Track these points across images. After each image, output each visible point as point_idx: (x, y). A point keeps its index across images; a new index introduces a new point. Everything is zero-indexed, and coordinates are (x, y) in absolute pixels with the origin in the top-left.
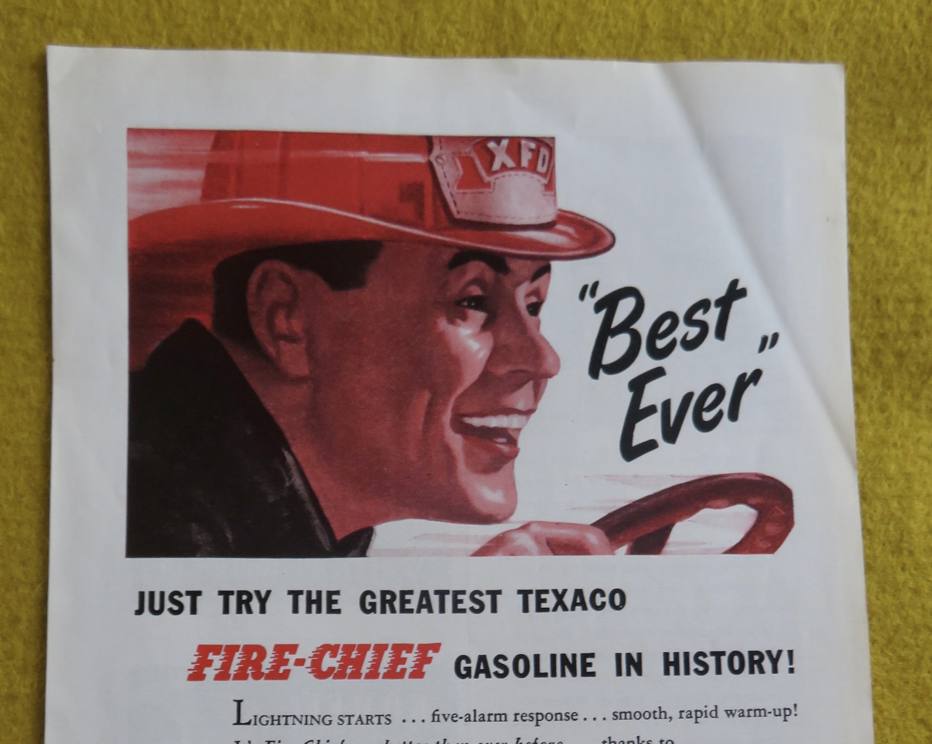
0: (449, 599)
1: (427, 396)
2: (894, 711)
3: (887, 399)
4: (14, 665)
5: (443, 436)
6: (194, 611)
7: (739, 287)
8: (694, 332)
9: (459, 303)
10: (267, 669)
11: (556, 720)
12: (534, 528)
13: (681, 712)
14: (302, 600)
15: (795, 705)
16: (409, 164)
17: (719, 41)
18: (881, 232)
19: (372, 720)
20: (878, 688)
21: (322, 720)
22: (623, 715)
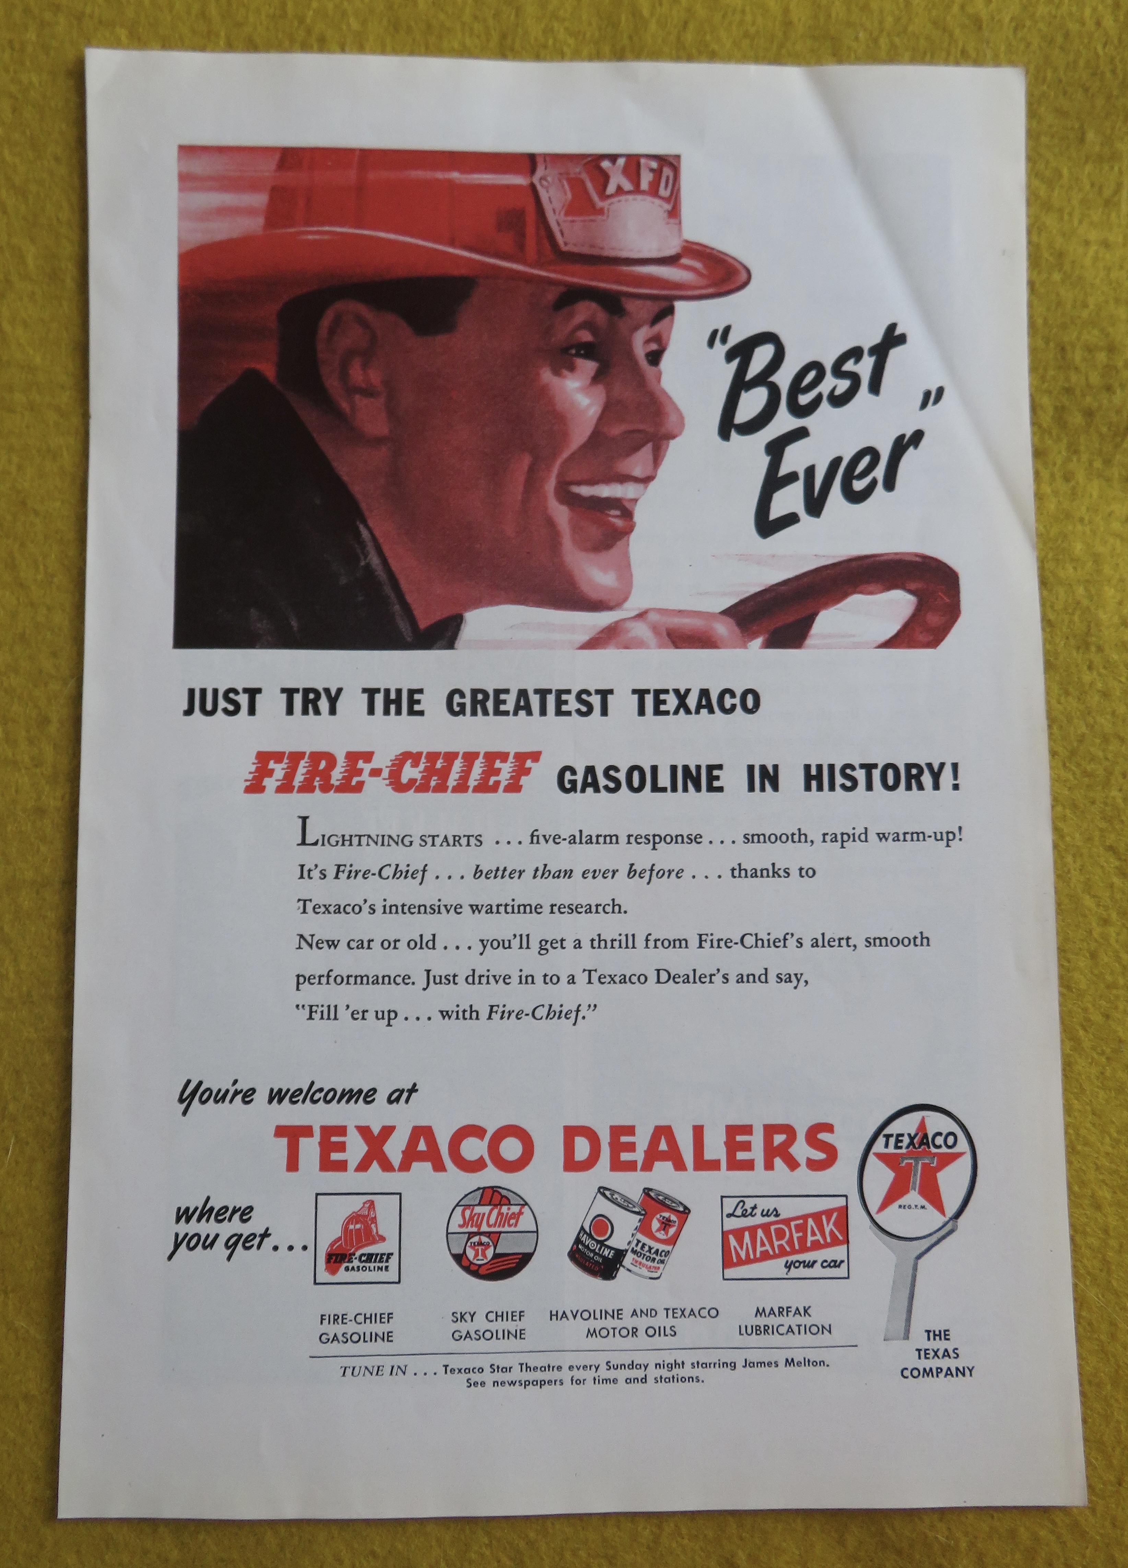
0: (551, 699)
1: (527, 460)
2: (1077, 836)
3: (1072, 466)
4: (42, 774)
5: (546, 508)
6: (252, 711)
7: (898, 332)
8: (843, 385)
9: (565, 350)
10: (337, 780)
11: (677, 842)
12: (653, 617)
13: (824, 835)
14: (379, 699)
15: (960, 828)
16: (508, 187)
17: (876, 41)
18: (1067, 267)
19: (460, 841)
20: (1059, 808)
21: (401, 841)
22: (756, 838)
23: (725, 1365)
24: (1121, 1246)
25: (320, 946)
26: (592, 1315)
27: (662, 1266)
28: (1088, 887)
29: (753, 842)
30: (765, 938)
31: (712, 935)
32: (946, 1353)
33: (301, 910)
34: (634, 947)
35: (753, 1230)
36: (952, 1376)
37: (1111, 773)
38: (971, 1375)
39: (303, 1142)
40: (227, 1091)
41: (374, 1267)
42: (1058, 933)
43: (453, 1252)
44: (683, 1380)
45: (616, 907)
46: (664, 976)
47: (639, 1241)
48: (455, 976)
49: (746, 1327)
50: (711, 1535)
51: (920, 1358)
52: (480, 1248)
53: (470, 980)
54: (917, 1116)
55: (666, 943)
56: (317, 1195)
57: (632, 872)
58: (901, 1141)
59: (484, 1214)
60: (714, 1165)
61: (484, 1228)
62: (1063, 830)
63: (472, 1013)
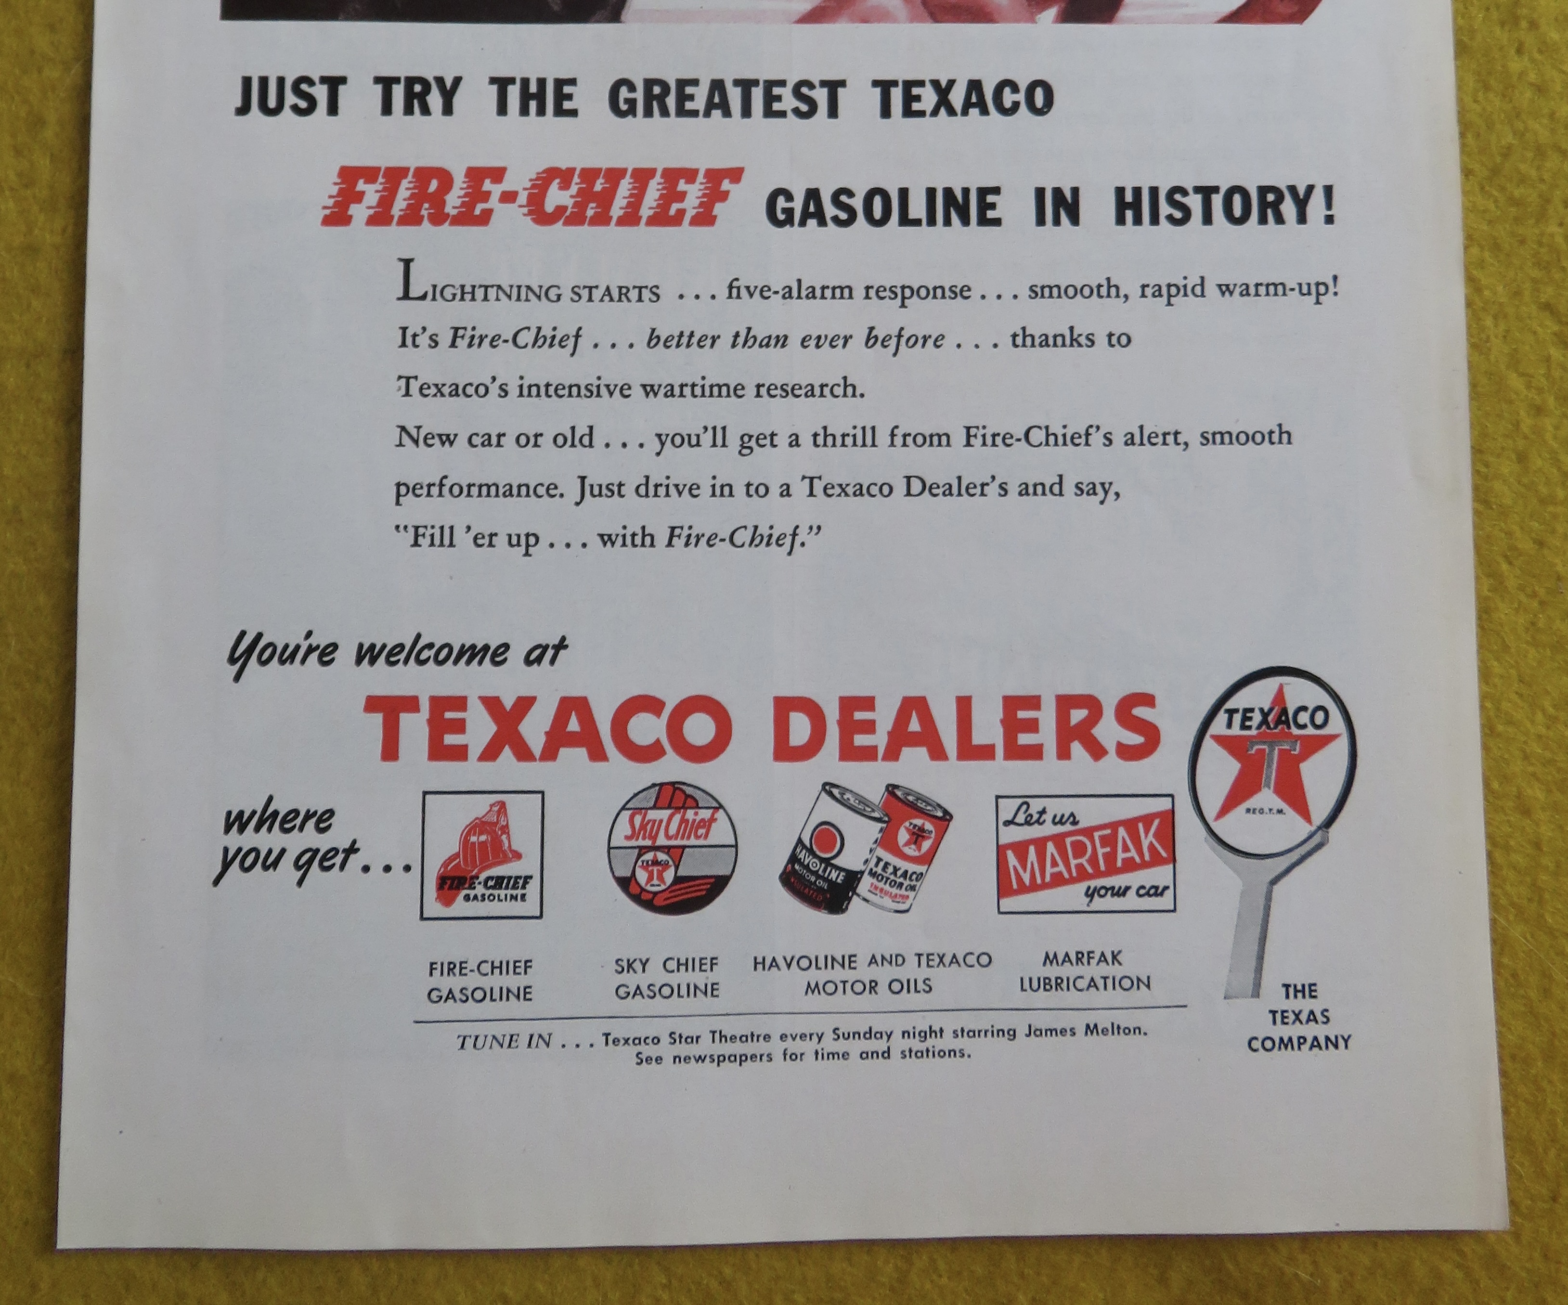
0: (757, 94)
2: (1500, 289)
4: (34, 197)
6: (333, 109)
10: (454, 208)
11: (935, 297)
13: (1144, 287)
14: (514, 93)
15: (1335, 278)
19: (629, 295)
20: (1475, 250)
21: (545, 294)
22: (1047, 291)
23: (1001, 1033)
24: (1558, 865)
25: (430, 442)
26: (813, 963)
27: (912, 894)
28: (1514, 361)
29: (1043, 296)
30: (1060, 432)
31: (984, 427)
32: (1312, 1017)
33: (403, 391)
34: (874, 445)
35: (1040, 844)
36: (1321, 1048)
37: (1548, 201)
38: (1346, 1047)
39: (406, 719)
40: (298, 647)
41: (506, 895)
42: (1472, 426)
43: (617, 874)
44: (942, 1054)
45: (849, 388)
46: (916, 486)
47: (879, 860)
48: (620, 485)
49: (1031, 980)
50: (979, 1270)
51: (1274, 1022)
52: (655, 869)
53: (642, 490)
54: (1271, 684)
55: (920, 440)
56: (425, 793)
57: (871, 339)
58: (1250, 719)
59: (661, 821)
60: (986, 752)
61: (661, 841)
62: (1480, 280)
63: (646, 538)
